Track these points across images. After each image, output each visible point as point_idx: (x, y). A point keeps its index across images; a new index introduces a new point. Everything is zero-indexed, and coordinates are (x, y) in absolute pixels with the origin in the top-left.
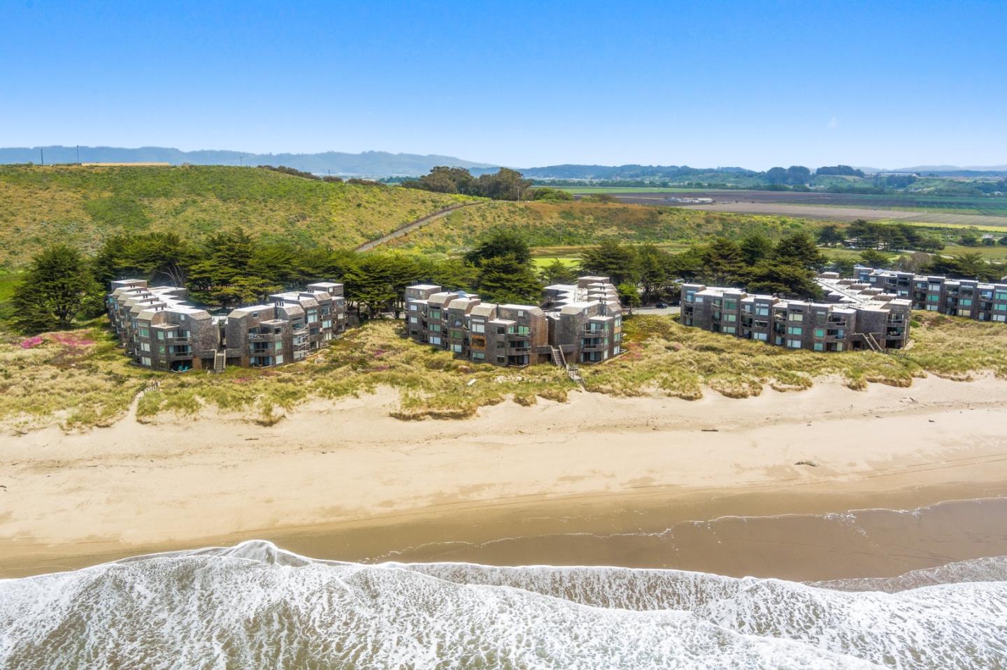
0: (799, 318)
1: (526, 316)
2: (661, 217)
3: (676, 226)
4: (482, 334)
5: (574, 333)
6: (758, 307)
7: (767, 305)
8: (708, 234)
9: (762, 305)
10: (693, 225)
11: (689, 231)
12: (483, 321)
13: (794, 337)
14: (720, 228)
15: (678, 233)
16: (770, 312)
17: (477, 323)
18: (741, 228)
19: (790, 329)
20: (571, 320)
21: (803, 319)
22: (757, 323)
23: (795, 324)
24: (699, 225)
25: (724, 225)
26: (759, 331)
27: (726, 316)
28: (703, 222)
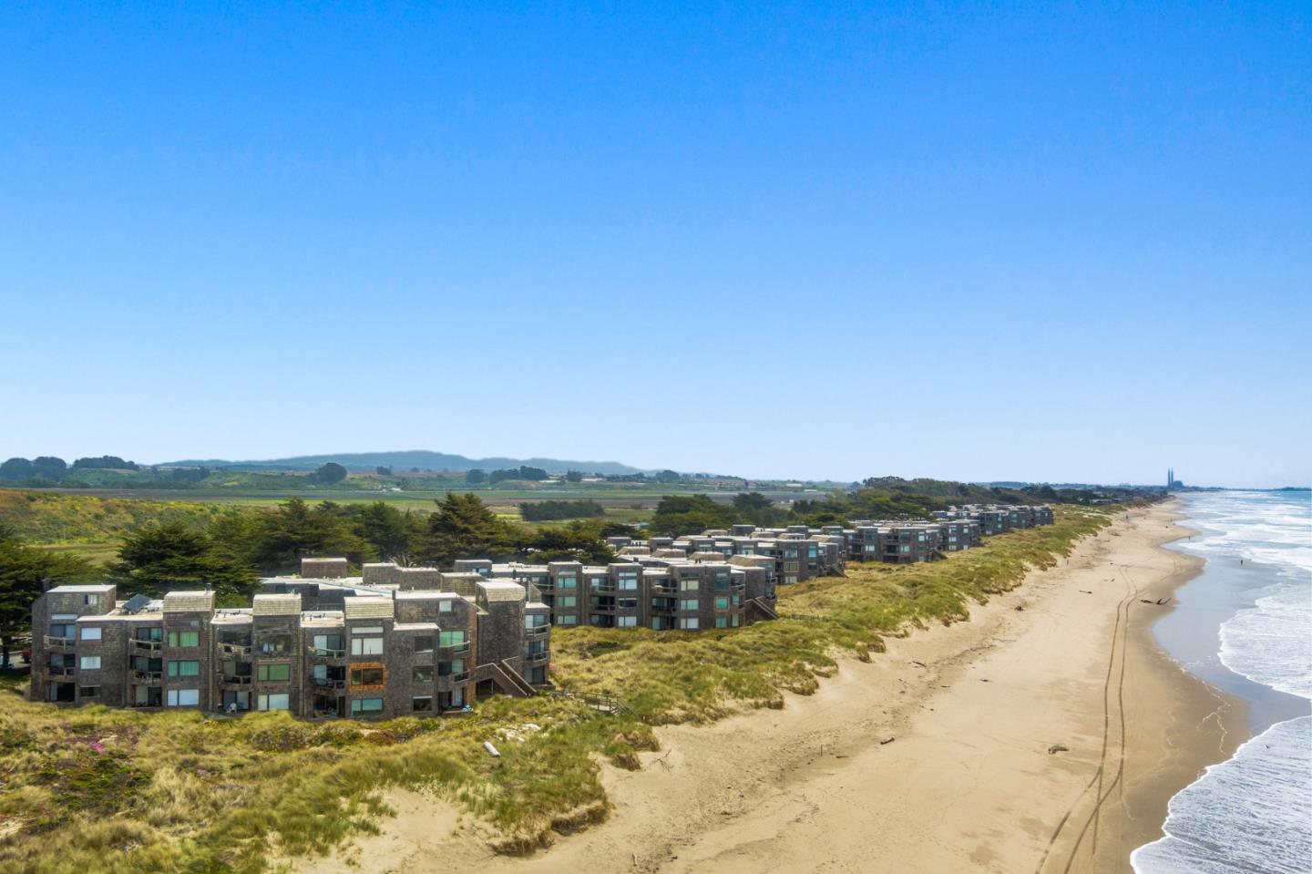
0: (694, 585)
1: (458, 610)
2: (34, 506)
3: (64, 518)
4: (377, 658)
5: (516, 635)
6: (622, 578)
7: (635, 574)
8: (115, 529)
9: (628, 574)
10: (89, 516)
11: (88, 526)
12: (380, 630)
13: (690, 614)
14: (130, 519)
15: (70, 529)
16: (639, 583)
17: (363, 636)
18: (160, 520)
19: (683, 603)
20: (512, 611)
21: (700, 586)
22: (621, 603)
23: (689, 595)
24: (97, 516)
25: (134, 515)
26: (625, 614)
27: (560, 599)
28: (102, 512)
